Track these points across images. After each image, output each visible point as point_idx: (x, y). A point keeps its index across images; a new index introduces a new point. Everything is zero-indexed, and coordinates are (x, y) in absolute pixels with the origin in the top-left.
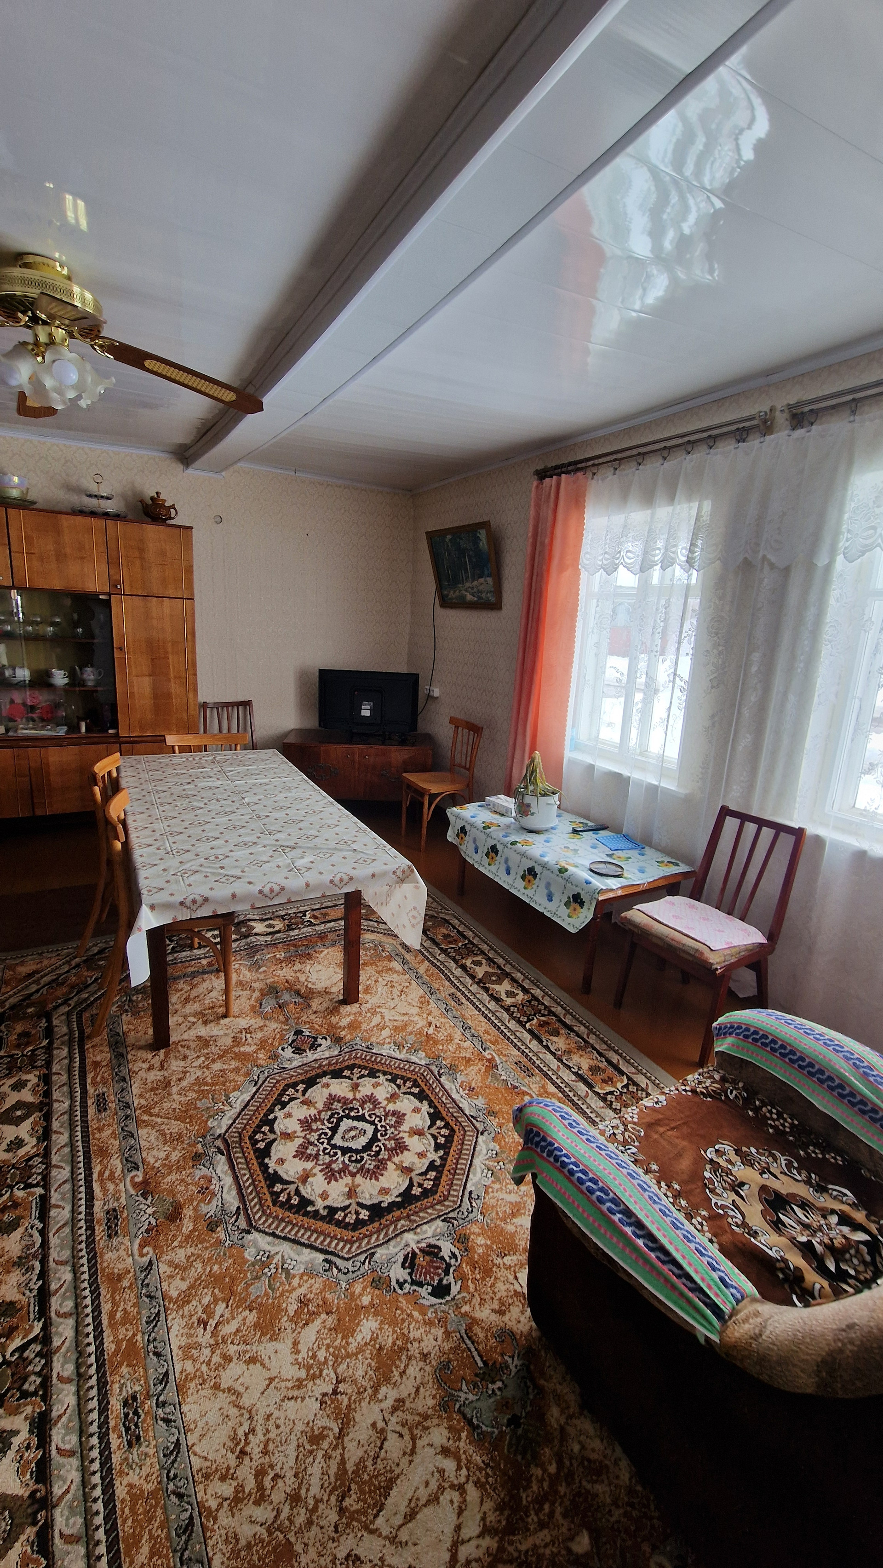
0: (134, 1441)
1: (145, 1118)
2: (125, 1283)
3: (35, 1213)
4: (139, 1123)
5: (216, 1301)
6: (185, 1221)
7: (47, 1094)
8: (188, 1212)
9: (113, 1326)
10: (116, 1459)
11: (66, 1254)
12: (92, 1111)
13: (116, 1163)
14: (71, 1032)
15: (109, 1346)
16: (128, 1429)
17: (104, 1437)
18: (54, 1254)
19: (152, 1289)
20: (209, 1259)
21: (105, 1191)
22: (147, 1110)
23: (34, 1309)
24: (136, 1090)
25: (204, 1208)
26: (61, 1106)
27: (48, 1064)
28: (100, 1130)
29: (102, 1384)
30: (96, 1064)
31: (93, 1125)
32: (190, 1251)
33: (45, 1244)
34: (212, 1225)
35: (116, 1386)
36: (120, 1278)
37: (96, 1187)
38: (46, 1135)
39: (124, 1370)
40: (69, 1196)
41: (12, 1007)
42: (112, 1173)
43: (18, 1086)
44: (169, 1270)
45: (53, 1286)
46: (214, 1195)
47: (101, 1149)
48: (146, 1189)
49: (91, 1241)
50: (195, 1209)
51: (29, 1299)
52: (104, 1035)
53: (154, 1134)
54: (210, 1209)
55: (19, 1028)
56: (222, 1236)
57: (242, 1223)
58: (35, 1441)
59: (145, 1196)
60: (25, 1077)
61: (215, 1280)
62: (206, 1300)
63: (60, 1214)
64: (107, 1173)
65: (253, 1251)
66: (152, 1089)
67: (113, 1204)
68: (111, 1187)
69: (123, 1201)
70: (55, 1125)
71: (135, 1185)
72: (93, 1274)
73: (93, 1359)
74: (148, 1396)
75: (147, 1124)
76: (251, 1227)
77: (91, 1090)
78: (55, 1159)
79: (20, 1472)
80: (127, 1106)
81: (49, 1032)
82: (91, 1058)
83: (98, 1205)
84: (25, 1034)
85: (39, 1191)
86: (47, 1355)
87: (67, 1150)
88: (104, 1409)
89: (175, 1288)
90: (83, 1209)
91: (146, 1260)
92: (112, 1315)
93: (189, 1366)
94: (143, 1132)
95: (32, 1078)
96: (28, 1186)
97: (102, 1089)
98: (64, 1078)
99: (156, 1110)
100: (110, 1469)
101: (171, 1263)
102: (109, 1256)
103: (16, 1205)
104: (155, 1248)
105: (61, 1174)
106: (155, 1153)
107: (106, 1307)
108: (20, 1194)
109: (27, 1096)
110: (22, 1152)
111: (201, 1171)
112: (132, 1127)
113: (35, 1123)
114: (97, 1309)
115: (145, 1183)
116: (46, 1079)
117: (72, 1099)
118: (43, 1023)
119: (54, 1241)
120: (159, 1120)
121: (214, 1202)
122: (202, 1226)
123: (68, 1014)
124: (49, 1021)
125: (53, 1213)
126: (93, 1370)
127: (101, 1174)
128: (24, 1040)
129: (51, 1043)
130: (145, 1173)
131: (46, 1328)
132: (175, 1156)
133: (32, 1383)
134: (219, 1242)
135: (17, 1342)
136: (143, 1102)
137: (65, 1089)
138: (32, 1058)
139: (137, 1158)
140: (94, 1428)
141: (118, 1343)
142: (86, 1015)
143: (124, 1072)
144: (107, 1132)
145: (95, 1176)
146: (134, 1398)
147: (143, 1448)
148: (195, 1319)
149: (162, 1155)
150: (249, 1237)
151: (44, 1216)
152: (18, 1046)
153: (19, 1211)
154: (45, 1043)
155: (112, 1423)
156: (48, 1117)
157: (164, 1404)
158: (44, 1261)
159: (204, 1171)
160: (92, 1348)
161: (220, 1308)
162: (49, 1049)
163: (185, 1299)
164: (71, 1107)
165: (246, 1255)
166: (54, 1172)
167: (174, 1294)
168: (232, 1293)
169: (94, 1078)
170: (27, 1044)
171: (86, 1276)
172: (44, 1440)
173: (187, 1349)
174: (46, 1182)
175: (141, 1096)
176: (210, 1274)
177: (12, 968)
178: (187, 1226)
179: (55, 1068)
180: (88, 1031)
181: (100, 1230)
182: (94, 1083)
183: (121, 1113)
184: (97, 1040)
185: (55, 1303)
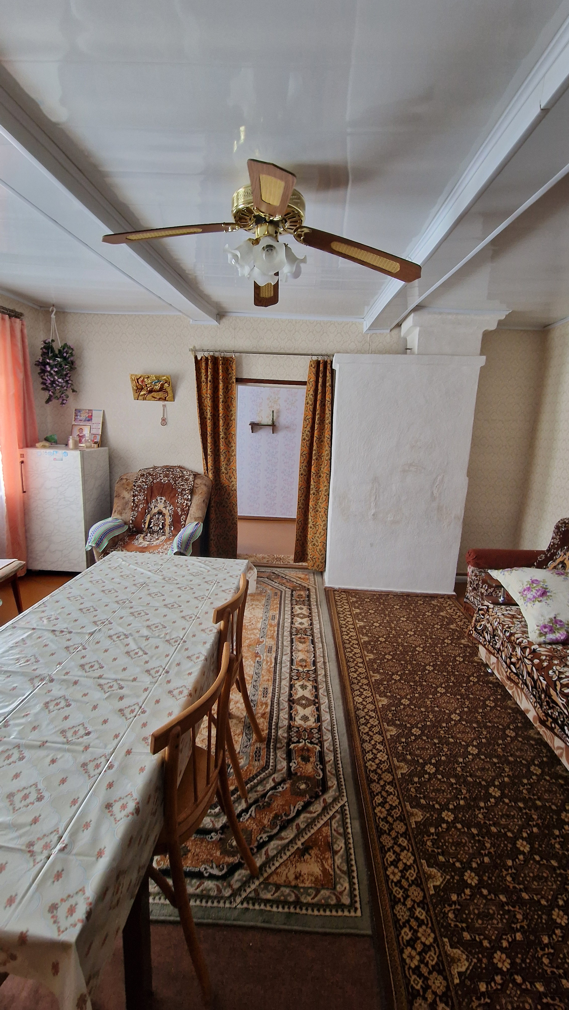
3: (295, 662)
7: (291, 708)
11: (285, 648)
18: (289, 649)
21: (271, 658)
26: (284, 698)
27: (290, 728)
30: (264, 716)
31: (271, 683)
33: (292, 653)
37: (273, 661)
38: (291, 687)
40: (283, 662)
42: (267, 663)
43: (305, 718)
45: (289, 643)
47: (269, 673)
48: (257, 655)
60: (302, 723)
63: (286, 658)
64: (269, 664)
67: (269, 654)
68: (268, 659)
69: (265, 654)
70: (287, 689)
71: (260, 657)
72: (278, 641)
78: (288, 675)
83: (274, 655)
85: (293, 667)
87: (283, 678)
90: (279, 657)
95: (298, 721)
96: (298, 670)
98: (282, 714)
102: (273, 643)
109: (301, 711)
110: (301, 683)
112: (255, 676)
113: (296, 694)
114: (278, 635)
116: (291, 717)
117: (279, 701)
118: (293, 766)
119: (289, 652)
123: (275, 770)
124: (289, 768)
125: (289, 659)
127: (271, 664)
137: (281, 707)
144: (266, 678)
145: (274, 665)
151: (292, 660)
154: (292, 746)
156: (290, 695)
158: (292, 649)
162: (289, 740)
164: (280, 696)
166: (288, 671)
174: (291, 670)
179: (286, 723)
181: (274, 649)
183: (258, 684)
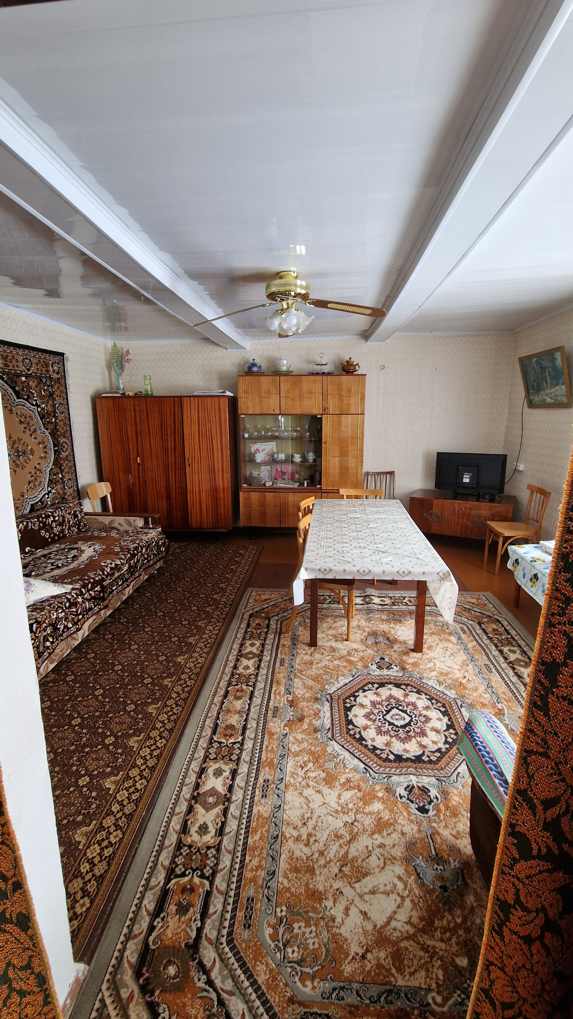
0: (264, 796)
1: (299, 674)
2: (275, 737)
3: (248, 696)
4: (295, 676)
5: (309, 761)
6: (305, 724)
7: (262, 652)
8: (307, 720)
9: (267, 751)
10: (256, 799)
11: (256, 717)
12: (278, 664)
13: (282, 689)
14: (277, 628)
15: (264, 757)
16: (263, 791)
17: (254, 788)
18: (251, 715)
19: (285, 744)
20: (311, 743)
21: (275, 698)
22: (300, 672)
23: (240, 732)
24: (298, 661)
25: (314, 722)
26: (266, 658)
27: (265, 640)
28: (279, 673)
29: (258, 770)
30: (284, 645)
31: (277, 670)
32: (304, 736)
33: (249, 709)
34: (316, 730)
35: (263, 773)
36: (273, 735)
37: (272, 695)
38: (258, 668)
39: (267, 769)
40: (262, 695)
41: (256, 612)
42: (280, 692)
43: (252, 645)
44: (293, 740)
45: (249, 726)
46: (320, 718)
47: (278, 681)
48: (292, 704)
49: (266, 715)
50: (310, 721)
51: (239, 727)
52: (290, 634)
53: (300, 683)
54: (317, 723)
55: (257, 621)
56: (319, 736)
57: (330, 734)
58: (230, 778)
59: (291, 706)
60: (255, 642)
61: (312, 753)
62: (306, 759)
63: (257, 701)
64: (278, 692)
65: (331, 749)
66: (305, 663)
67: (277, 705)
68: (278, 697)
69: (282, 705)
70: (262, 665)
71: (288, 701)
72: (264, 728)
73: (256, 759)
74: (273, 783)
75: (299, 677)
76: (333, 738)
77: (279, 655)
78: (259, 678)
79: (224, 785)
80: (292, 667)
81: (268, 626)
82: (283, 641)
83: (272, 703)
84: (259, 624)
85: (251, 689)
86: (241, 749)
87: (265, 677)
88: (256, 779)
89: (294, 748)
90: (265, 702)
91: (285, 732)
92: (267, 747)
93: (292, 780)
94: (296, 680)
95: (258, 643)
96: (248, 685)
97: (283, 656)
98: (270, 647)
99: (304, 673)
100: (253, 801)
101: (294, 738)
102: (271, 724)
103: (242, 691)
104: (290, 729)
105: (260, 685)
106: (299, 690)
107: (266, 743)
108: (244, 687)
109: (254, 650)
110: (248, 671)
111: (317, 706)
112: (292, 677)
113: (255, 662)
114: (262, 742)
115: (292, 701)
116: (263, 645)
117: (271, 656)
118: (267, 622)
119: (252, 710)
120: (304, 677)
121: (319, 721)
122: (311, 729)
123: (277, 620)
124: (269, 621)
125: (254, 699)
126: (256, 763)
127: (275, 691)
128: (258, 627)
129: (268, 631)
130: (293, 698)
131: (243, 740)
132: (307, 695)
133: (234, 757)
134: (317, 738)
135: (232, 740)
136: (299, 667)
137: (270, 652)
138: (260, 635)
139: (291, 690)
140: (251, 784)
141: (267, 758)
142: (284, 623)
143: (295, 652)
144: (282, 675)
145: (273, 691)
146: (268, 781)
147: (267, 800)
148: (299, 764)
149: (302, 693)
150: (331, 742)
151: (251, 699)
152: (255, 629)
153: (243, 693)
154: (266, 630)
155: (258, 786)
156: (260, 661)
157: (279, 789)
158: (248, 716)
159: (318, 706)
160: (257, 755)
161: (310, 765)
162: (266, 633)
163: (297, 754)
164: (270, 660)
165: (328, 749)
166: (258, 684)
167: (293, 751)
168: (317, 761)
169: (282, 651)
170: (259, 629)
171: (261, 728)
172: (233, 779)
173: (293, 774)
174: (254, 686)
175: (299, 665)
176: (310, 750)
177: (259, 595)
178: (305, 726)
179: (267, 642)
180: (283, 630)
181: (270, 713)
182: (281, 653)
183: (289, 669)
184: (286, 635)
185: (248, 732)
